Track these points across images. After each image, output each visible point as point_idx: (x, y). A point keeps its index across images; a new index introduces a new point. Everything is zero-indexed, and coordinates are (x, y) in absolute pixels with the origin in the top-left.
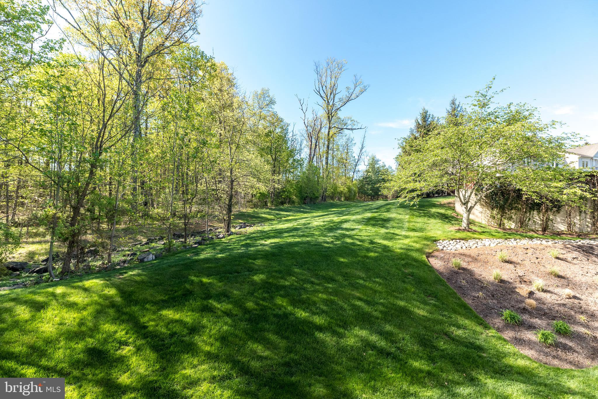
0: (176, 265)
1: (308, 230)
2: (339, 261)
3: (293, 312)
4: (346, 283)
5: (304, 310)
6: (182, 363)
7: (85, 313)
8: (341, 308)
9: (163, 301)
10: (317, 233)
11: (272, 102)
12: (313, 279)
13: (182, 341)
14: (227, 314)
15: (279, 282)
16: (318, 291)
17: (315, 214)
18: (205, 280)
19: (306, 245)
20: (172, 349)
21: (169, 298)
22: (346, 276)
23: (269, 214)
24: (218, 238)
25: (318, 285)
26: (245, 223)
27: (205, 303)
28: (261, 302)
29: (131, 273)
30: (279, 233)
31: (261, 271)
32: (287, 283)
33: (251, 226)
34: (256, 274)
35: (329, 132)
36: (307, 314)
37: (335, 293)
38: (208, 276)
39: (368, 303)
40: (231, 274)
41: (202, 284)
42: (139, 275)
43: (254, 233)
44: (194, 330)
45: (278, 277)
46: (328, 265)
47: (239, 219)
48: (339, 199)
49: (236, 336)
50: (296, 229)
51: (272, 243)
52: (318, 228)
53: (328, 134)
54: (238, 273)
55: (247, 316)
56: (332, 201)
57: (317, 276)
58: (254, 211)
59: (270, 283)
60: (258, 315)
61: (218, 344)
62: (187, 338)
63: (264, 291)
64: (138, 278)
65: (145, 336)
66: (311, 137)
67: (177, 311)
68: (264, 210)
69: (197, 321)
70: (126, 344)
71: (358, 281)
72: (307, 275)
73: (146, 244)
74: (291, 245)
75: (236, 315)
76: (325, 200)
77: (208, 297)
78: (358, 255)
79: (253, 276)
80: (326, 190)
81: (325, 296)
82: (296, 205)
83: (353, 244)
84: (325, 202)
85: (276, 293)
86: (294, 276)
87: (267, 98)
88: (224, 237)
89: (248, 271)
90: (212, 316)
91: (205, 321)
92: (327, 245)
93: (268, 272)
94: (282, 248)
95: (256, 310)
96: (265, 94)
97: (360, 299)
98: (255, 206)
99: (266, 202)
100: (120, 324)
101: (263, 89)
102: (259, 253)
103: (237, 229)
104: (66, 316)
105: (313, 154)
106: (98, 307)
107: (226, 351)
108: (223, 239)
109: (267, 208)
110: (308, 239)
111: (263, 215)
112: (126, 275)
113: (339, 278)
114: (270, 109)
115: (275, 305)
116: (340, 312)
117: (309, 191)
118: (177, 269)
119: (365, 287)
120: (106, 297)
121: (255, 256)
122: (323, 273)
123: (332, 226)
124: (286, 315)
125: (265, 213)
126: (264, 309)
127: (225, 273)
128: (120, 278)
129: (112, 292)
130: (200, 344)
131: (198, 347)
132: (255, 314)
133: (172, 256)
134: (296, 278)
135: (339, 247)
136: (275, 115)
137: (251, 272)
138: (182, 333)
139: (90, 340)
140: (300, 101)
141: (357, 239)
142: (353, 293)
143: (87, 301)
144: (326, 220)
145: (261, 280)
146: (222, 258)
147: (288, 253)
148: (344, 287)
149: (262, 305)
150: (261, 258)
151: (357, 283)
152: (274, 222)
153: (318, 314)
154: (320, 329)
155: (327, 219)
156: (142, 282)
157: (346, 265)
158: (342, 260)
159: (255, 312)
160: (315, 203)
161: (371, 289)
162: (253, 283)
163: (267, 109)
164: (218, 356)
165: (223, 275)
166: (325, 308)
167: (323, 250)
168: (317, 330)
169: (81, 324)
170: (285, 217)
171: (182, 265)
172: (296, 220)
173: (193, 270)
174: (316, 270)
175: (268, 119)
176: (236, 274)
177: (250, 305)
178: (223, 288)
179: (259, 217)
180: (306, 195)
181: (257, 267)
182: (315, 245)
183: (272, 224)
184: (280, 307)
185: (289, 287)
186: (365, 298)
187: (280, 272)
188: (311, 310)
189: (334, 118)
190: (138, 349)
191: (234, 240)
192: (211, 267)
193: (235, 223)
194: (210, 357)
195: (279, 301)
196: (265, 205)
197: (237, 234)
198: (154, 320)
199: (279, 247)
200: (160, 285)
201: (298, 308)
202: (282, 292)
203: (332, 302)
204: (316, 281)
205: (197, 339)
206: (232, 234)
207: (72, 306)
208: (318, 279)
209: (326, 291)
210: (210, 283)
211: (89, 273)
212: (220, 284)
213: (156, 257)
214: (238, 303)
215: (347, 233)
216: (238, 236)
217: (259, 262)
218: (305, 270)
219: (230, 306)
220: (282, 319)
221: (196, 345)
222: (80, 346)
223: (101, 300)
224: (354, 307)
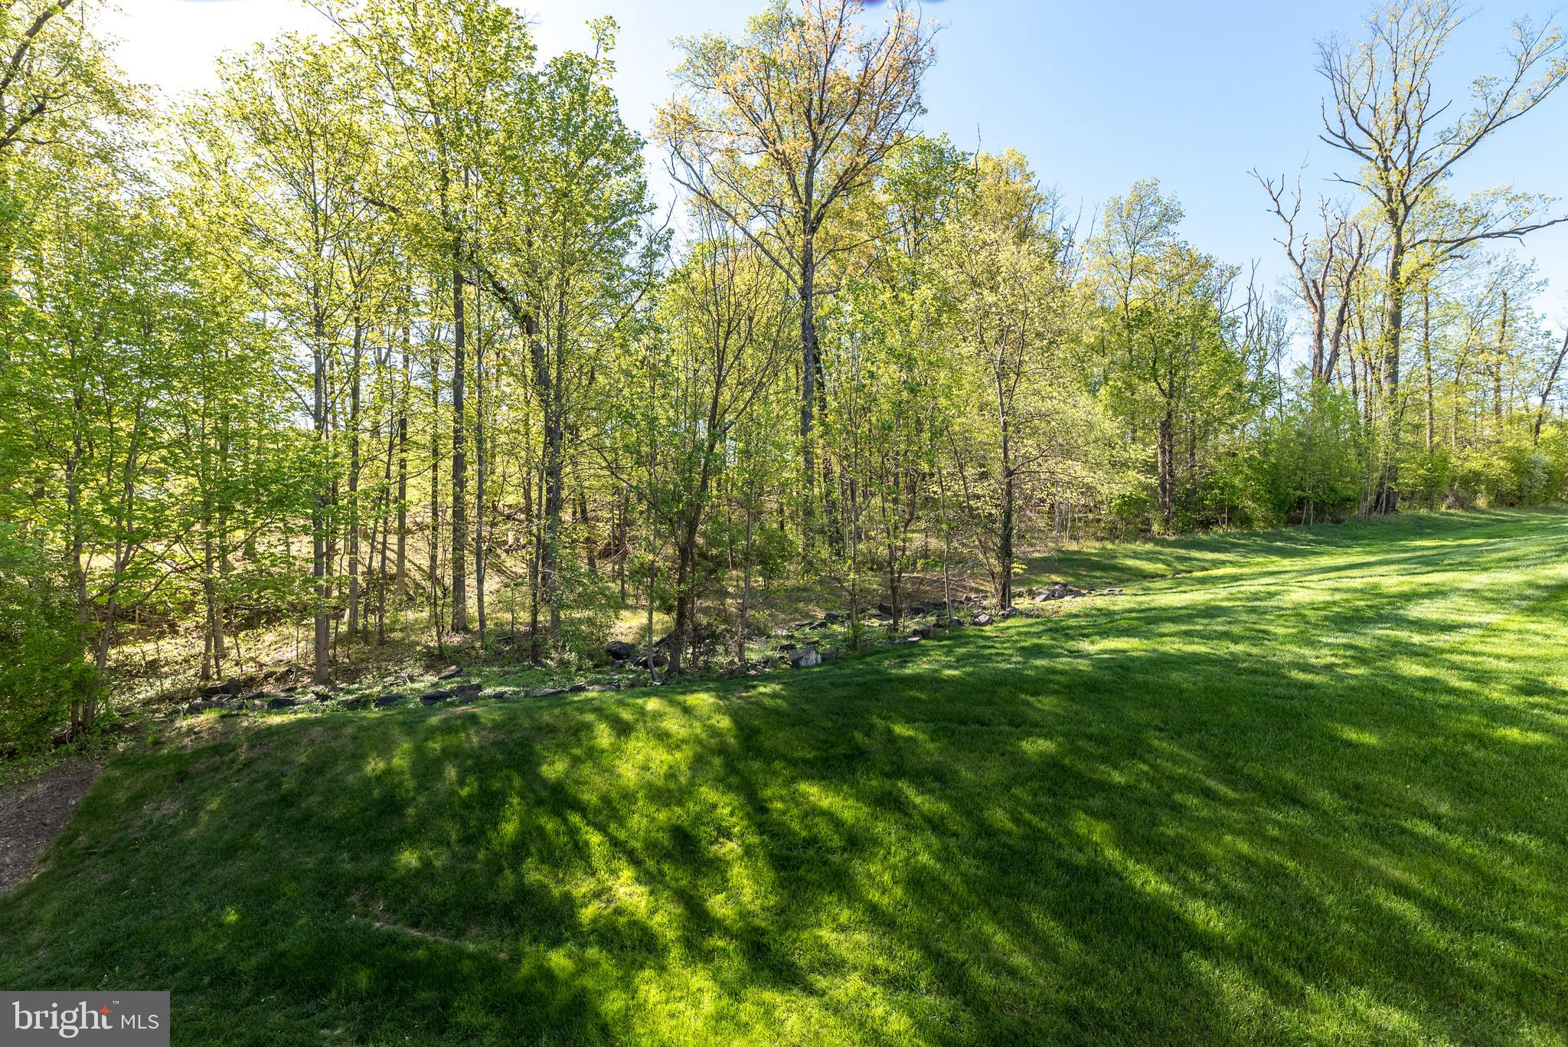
0: (845, 684)
1: (1254, 617)
2: (1333, 739)
3: (1119, 868)
4: (1351, 820)
5: (1159, 871)
6: (816, 911)
7: (678, 755)
8: (1310, 902)
9: (805, 761)
10: (1281, 631)
11: (1170, 215)
12: (1211, 783)
13: (825, 863)
14: (936, 825)
15: (1094, 771)
16: (1223, 825)
17: (1325, 561)
18: (901, 730)
19: (1217, 669)
20: (802, 872)
21: (815, 757)
22: (1353, 794)
23: (1151, 557)
24: (975, 624)
25: (1230, 804)
26: (1065, 585)
27: (888, 784)
28: (1027, 816)
29: (762, 689)
30: (1149, 621)
31: (1045, 730)
32: (1118, 778)
33: (1078, 594)
34: (1029, 734)
35: (1396, 265)
36: (1165, 888)
37: (1296, 845)
38: (909, 720)
39: (1437, 911)
40: (965, 723)
41: (891, 738)
42: (774, 695)
43: (1076, 616)
44: (857, 842)
45: (1090, 757)
46: (1284, 746)
47: (1052, 572)
48: (1463, 503)
49: (945, 887)
50: (1210, 612)
51: (1105, 652)
52: (1297, 613)
53: (1395, 274)
54: (983, 724)
55: (983, 844)
56: (1423, 512)
57: (1231, 776)
58: (1104, 548)
59: (1063, 768)
60: (1010, 848)
61: (899, 892)
62: (836, 858)
63: (1041, 788)
64: (768, 702)
65: (762, 828)
66: (1320, 297)
67: (826, 788)
68: (1138, 546)
69: (862, 823)
70: (729, 836)
71: (1408, 825)
72: (1190, 763)
73: (822, 625)
74: (1164, 662)
75: (955, 835)
76: (1391, 507)
77: (898, 772)
78: (1433, 726)
79: (1021, 739)
80: (1392, 472)
81: (1244, 847)
82: (1259, 526)
83: (1428, 684)
84: (1391, 517)
85: (1076, 802)
86: (1145, 762)
87: (1152, 209)
88: (990, 622)
89: (1011, 723)
90: (896, 822)
91: (880, 827)
92: (1302, 676)
93: (1066, 735)
94: (1128, 669)
95: (1009, 834)
96: (1144, 196)
97: (1402, 891)
98: (1113, 534)
99: (1147, 522)
100: (723, 793)
101: (1136, 187)
102: (1051, 677)
103: (1038, 599)
104: (654, 754)
105: (1327, 356)
106: (699, 749)
107: (913, 916)
108: (988, 628)
109: (1147, 540)
110: (1239, 648)
111: (1130, 562)
112: (753, 692)
113: (1324, 797)
114: (1165, 239)
115: (1068, 833)
116: (1298, 914)
117: (1310, 481)
118: (845, 694)
119: (1437, 850)
120: (714, 732)
121: (1039, 685)
122: (1256, 769)
123: (1357, 610)
124: (1097, 873)
125: (1136, 556)
126: (1035, 836)
127: (950, 720)
128: (741, 698)
129: (724, 723)
130: (861, 880)
131: (854, 886)
132: (1005, 845)
133: (857, 659)
134: (1152, 766)
135: (1353, 689)
136: (1180, 252)
137: (1017, 726)
138: (829, 844)
139: (678, 810)
140: (1269, 186)
141: (1454, 666)
142: (1373, 861)
143: (683, 733)
144: (1345, 584)
145: (1041, 754)
146: (952, 680)
147: (1144, 687)
148: (1337, 835)
149: (1028, 824)
150: (1056, 692)
151: (1403, 831)
152: (1159, 584)
153: (1205, 895)
154: (1205, 945)
155: (1358, 580)
156: (776, 711)
157: (1364, 757)
158: (1351, 734)
159: (1004, 838)
160: (1339, 521)
161: (1469, 865)
162: (1017, 759)
163: (1153, 241)
164: (894, 923)
165: (944, 724)
166: (1239, 886)
167: (1280, 691)
168: (1193, 947)
169: (671, 775)
170: (1205, 569)
171: (858, 685)
172: (1235, 578)
173: (877, 700)
174: (1229, 755)
175: (1158, 268)
176: (977, 727)
177: (998, 817)
178: (936, 757)
179: (1115, 568)
180: (1299, 493)
181: (1036, 717)
182: (1254, 672)
183: (1147, 591)
184: (1080, 843)
185: (1125, 791)
186: (1432, 892)
187: (1102, 740)
188: (1185, 879)
189: (1417, 209)
190: (748, 851)
191: (1013, 631)
192: (919, 700)
193: (1038, 582)
194: (878, 919)
195: (1082, 824)
196: (1143, 532)
197: (1028, 616)
198: (782, 798)
199: (1121, 666)
200: (806, 724)
201: (1138, 861)
202: (1096, 802)
203: (1276, 874)
204: (1222, 789)
205: (858, 867)
206: (1014, 613)
207: (662, 736)
208: (1233, 784)
209: (1254, 831)
210: (909, 739)
211: (704, 678)
212: (931, 746)
213: (823, 659)
214: (969, 804)
215: (1417, 638)
216: (1030, 621)
217: (1046, 703)
218: (1188, 749)
219: (944, 807)
220: (1080, 880)
221: (851, 878)
222: (662, 816)
223: (704, 736)
224: (1370, 915)
